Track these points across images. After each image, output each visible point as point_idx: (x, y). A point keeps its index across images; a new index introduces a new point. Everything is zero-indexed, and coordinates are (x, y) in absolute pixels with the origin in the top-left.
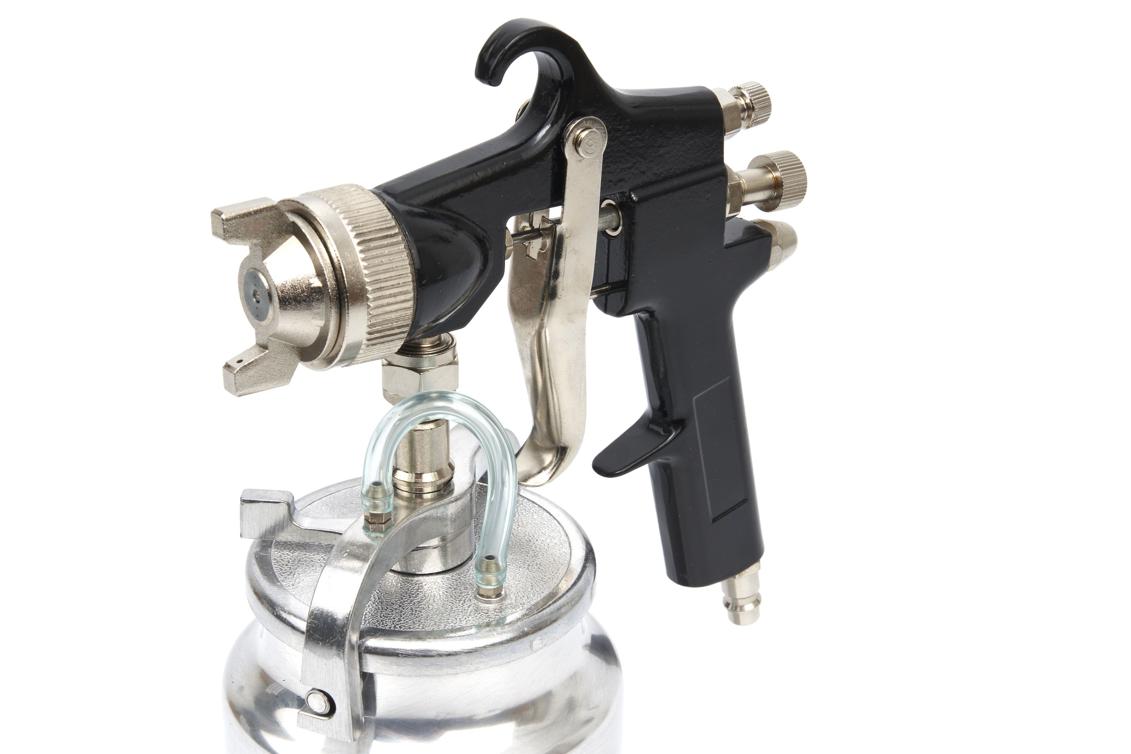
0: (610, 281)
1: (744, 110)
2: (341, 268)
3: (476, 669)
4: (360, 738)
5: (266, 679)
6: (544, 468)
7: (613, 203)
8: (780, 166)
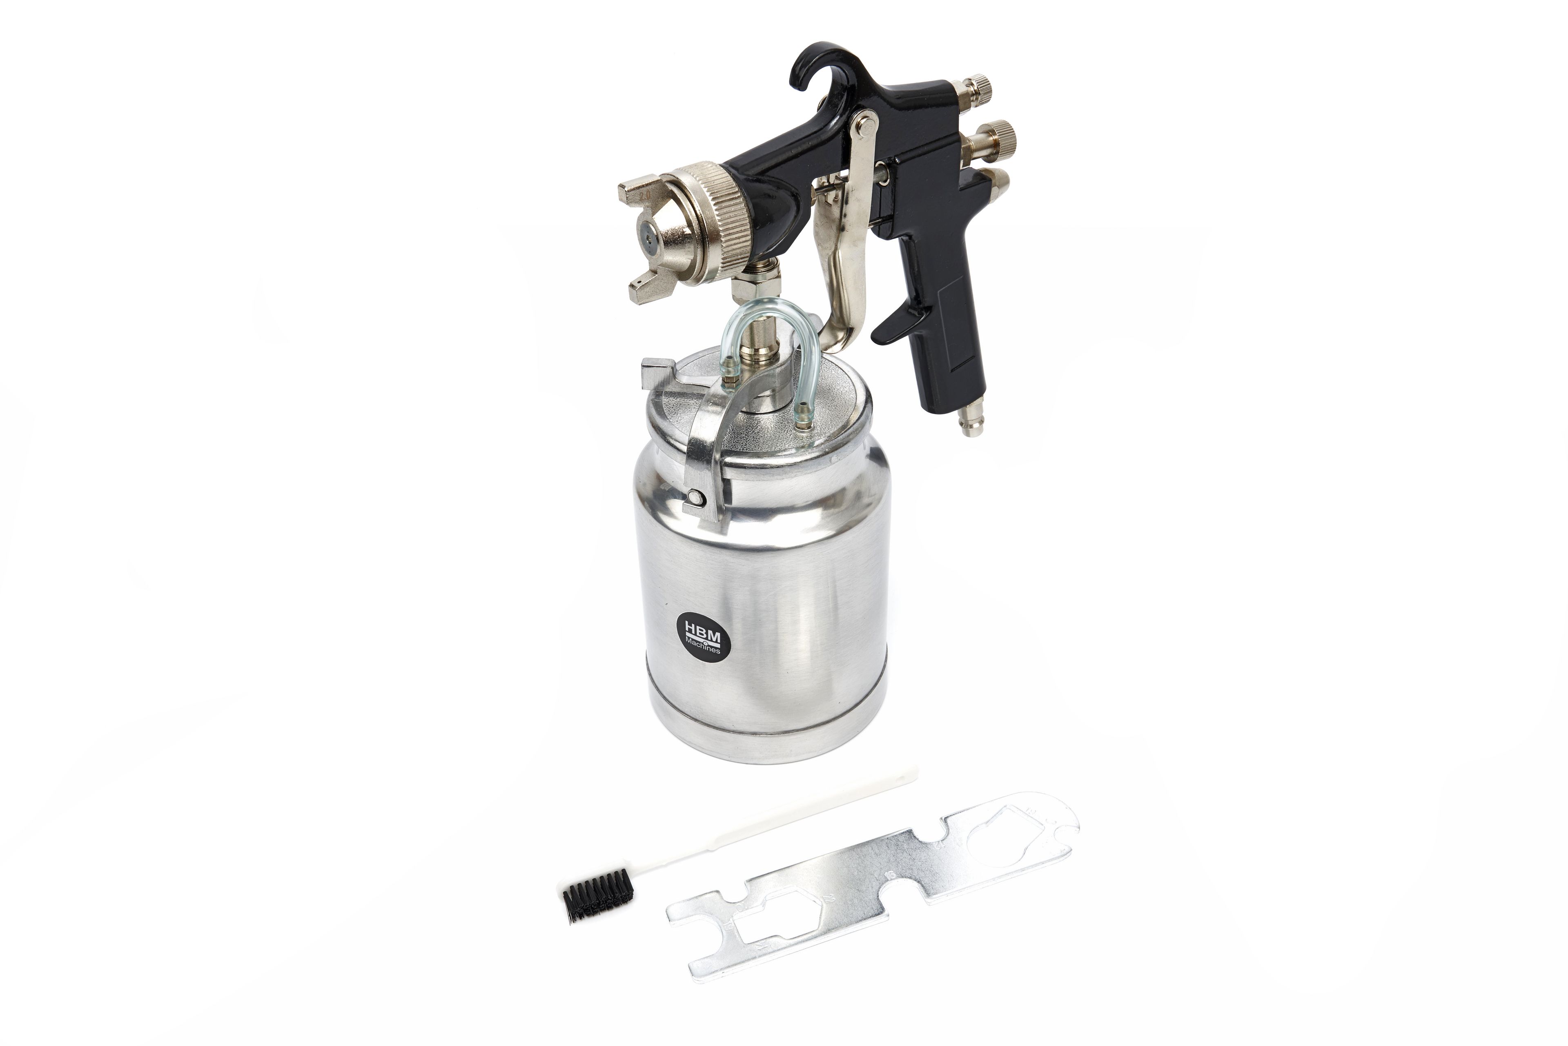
0: (881, 216)
1: (973, 95)
2: (703, 220)
3: (795, 476)
4: (722, 519)
5: (660, 479)
6: (839, 342)
7: (883, 163)
8: (998, 131)
